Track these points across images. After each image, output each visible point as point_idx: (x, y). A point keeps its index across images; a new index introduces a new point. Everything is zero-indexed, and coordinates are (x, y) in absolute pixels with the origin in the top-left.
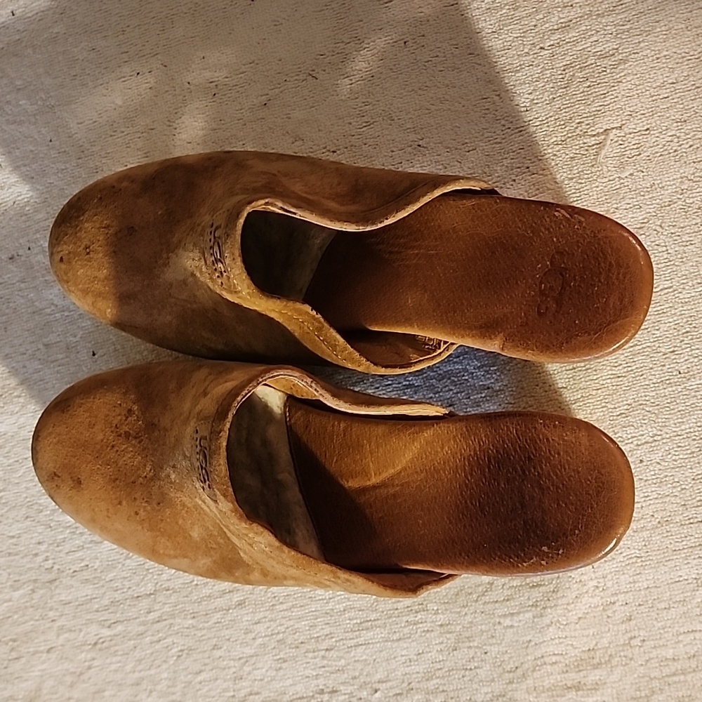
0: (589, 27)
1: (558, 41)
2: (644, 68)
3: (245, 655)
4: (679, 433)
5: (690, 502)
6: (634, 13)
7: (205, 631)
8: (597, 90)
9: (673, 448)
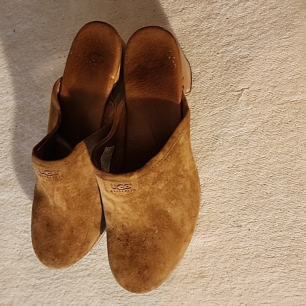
0: (237, 45)
1: (225, 50)
2: (260, 63)
3: (89, 296)
4: (265, 219)
5: (268, 249)
6: (256, 40)
7: (75, 284)
8: (239, 72)
9: (263, 225)
